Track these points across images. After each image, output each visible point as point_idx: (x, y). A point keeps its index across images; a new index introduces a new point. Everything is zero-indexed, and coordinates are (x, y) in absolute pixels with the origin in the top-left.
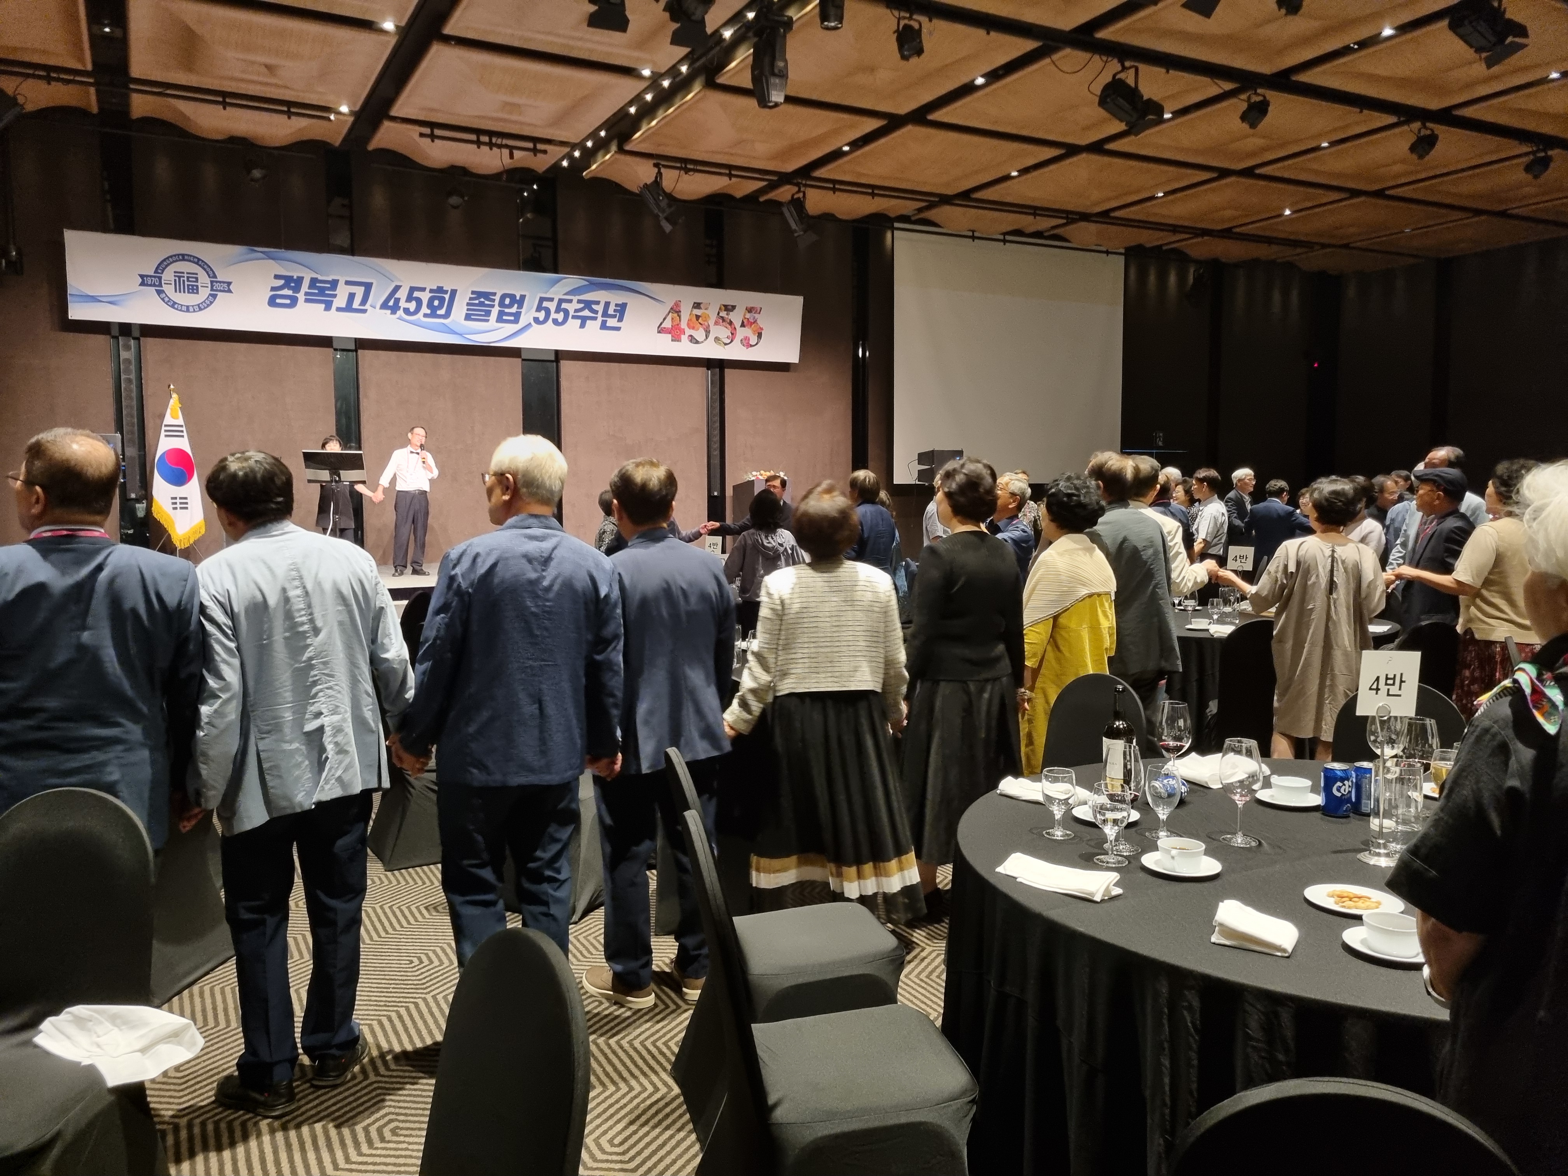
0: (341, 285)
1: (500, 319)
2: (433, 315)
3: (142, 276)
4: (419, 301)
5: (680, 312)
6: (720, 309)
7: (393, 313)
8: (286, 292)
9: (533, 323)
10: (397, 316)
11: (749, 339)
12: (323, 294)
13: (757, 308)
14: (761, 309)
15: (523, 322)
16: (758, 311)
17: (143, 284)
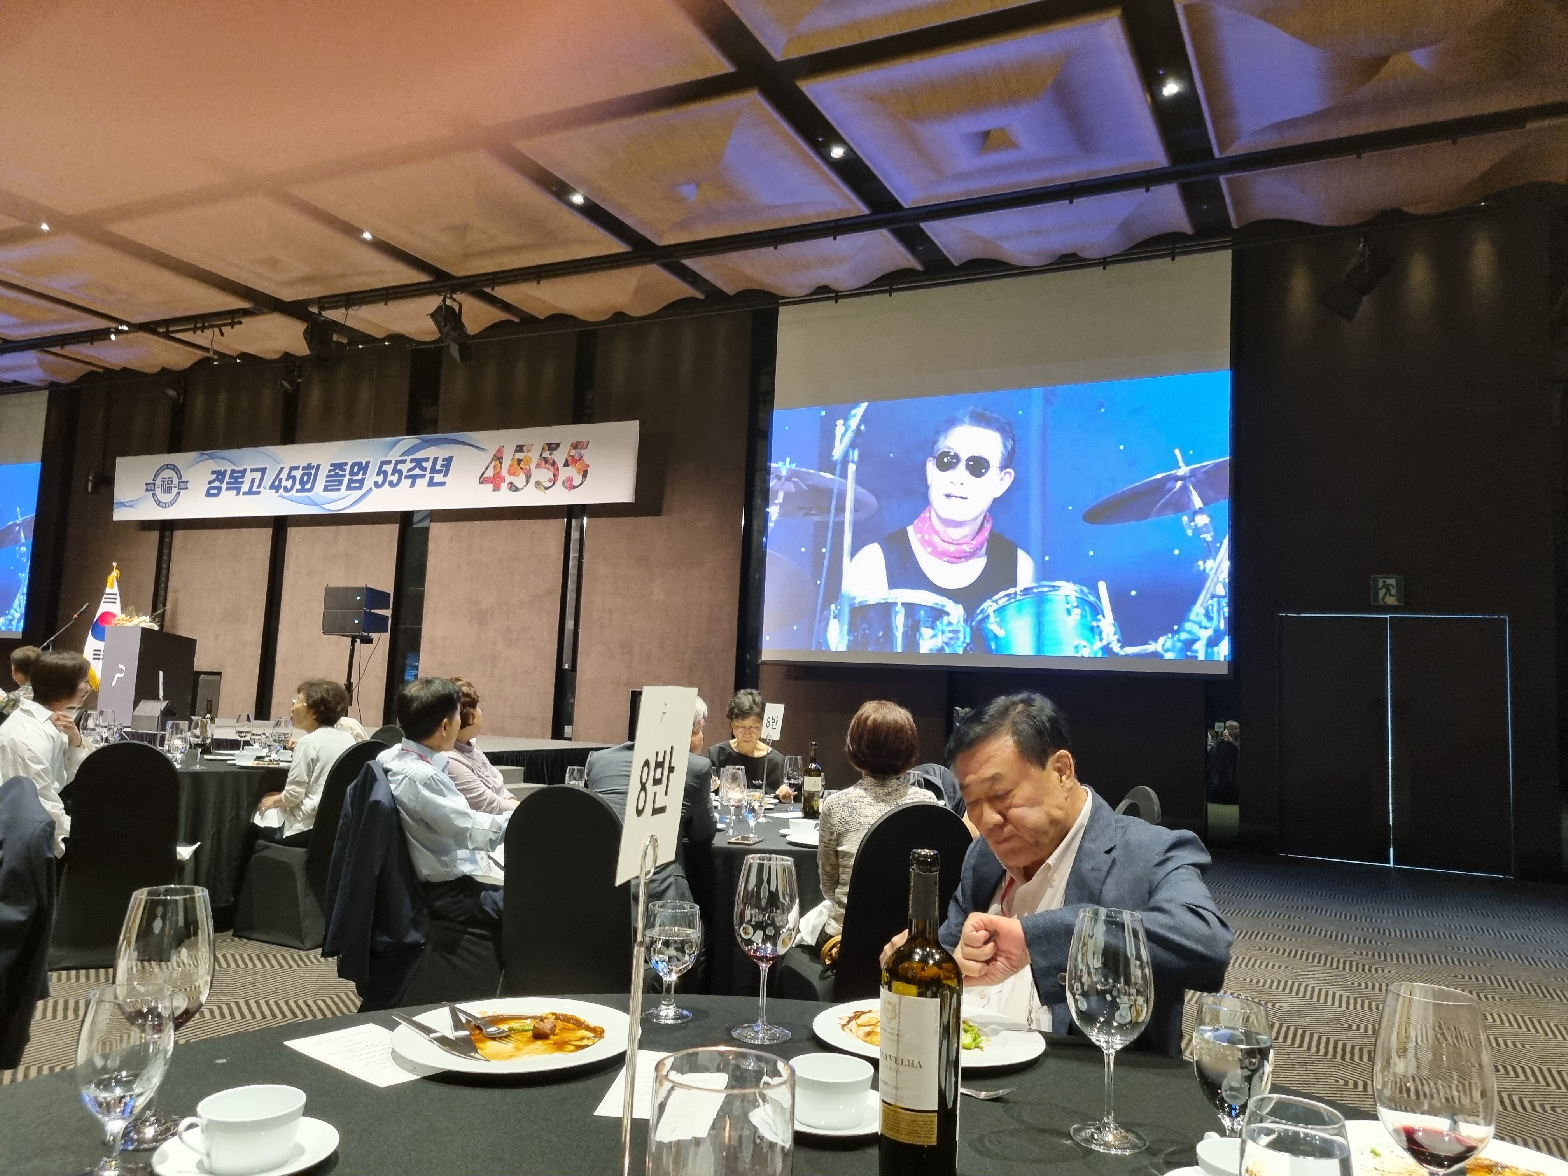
0: (248, 472)
1: (349, 488)
2: (303, 490)
3: (147, 484)
4: (294, 478)
5: (502, 458)
6: (543, 449)
7: (277, 492)
8: (217, 484)
9: (373, 488)
10: (279, 494)
11: (572, 480)
12: (236, 482)
13: (583, 442)
14: (588, 443)
15: (366, 488)
16: (585, 445)
17: (147, 490)
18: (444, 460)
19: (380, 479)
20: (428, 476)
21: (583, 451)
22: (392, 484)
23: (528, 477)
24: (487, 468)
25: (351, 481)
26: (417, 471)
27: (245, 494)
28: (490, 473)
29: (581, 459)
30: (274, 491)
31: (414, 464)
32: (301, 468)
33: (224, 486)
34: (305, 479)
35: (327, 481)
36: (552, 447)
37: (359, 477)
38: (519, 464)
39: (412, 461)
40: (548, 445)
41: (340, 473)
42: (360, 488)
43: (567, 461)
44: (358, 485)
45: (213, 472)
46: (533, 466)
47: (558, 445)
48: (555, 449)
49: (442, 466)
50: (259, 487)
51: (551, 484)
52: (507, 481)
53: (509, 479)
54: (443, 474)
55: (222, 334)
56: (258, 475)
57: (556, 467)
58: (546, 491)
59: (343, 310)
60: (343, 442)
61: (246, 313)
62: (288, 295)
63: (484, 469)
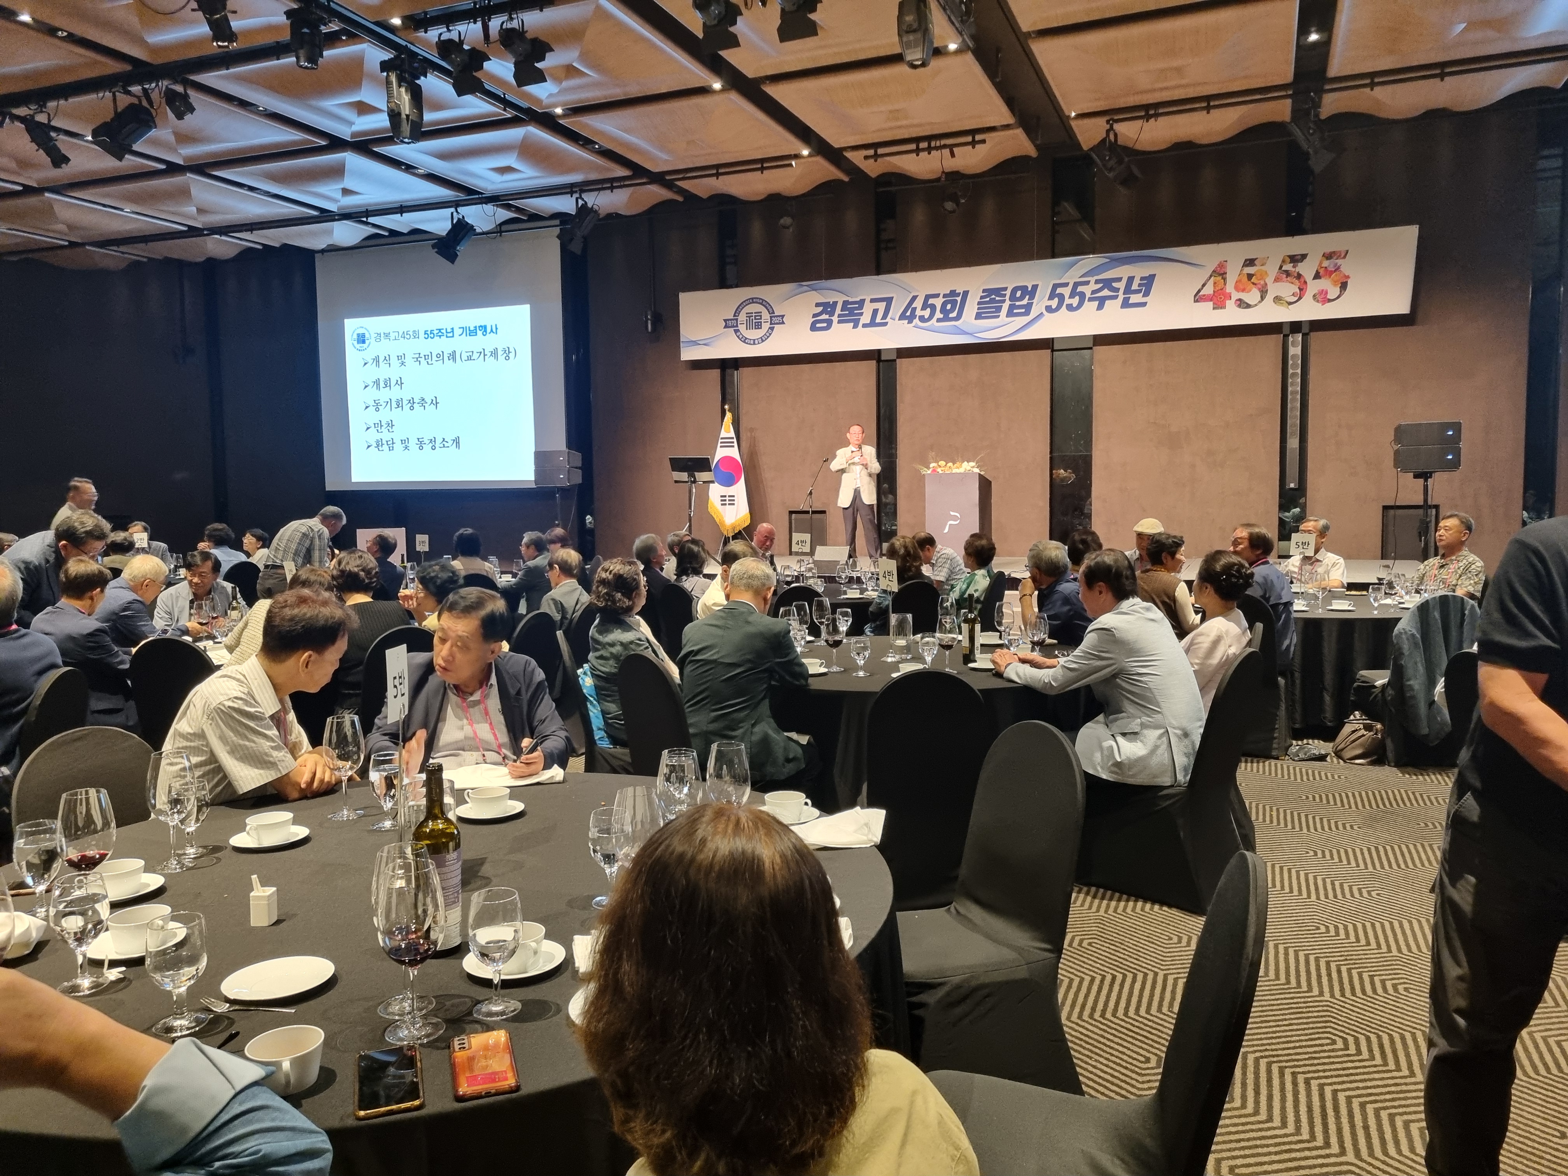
0: (867, 302)
1: (1010, 314)
2: (946, 318)
3: (725, 321)
4: (933, 308)
5: (1225, 273)
6: (1283, 261)
7: (910, 322)
8: (825, 317)
9: (1045, 312)
10: (912, 324)
11: (1327, 293)
12: (851, 312)
13: (1340, 252)
14: (1347, 252)
15: (1034, 313)
16: (1343, 255)
17: (726, 327)
18: (1142, 279)
19: (1054, 303)
20: (1121, 296)
21: (1339, 262)
22: (1070, 308)
23: (1263, 293)
24: (1204, 285)
25: (1012, 307)
26: (1106, 292)
27: (864, 326)
28: (1209, 290)
29: (1338, 269)
30: (905, 322)
31: (1100, 285)
32: (941, 296)
33: (835, 319)
34: (949, 307)
35: (978, 309)
36: (1295, 259)
37: (1025, 302)
38: (1250, 279)
39: (1097, 282)
40: (1291, 257)
41: (997, 298)
42: (1027, 313)
43: (1317, 273)
44: (1023, 310)
45: (817, 305)
46: (1269, 280)
47: (1304, 257)
48: (1301, 261)
49: (1140, 285)
50: (884, 317)
51: (1297, 298)
52: (1234, 298)
54: (1142, 294)
56: (882, 306)
57: (1302, 280)
58: (1290, 306)
60: (998, 266)
63: (1200, 287)
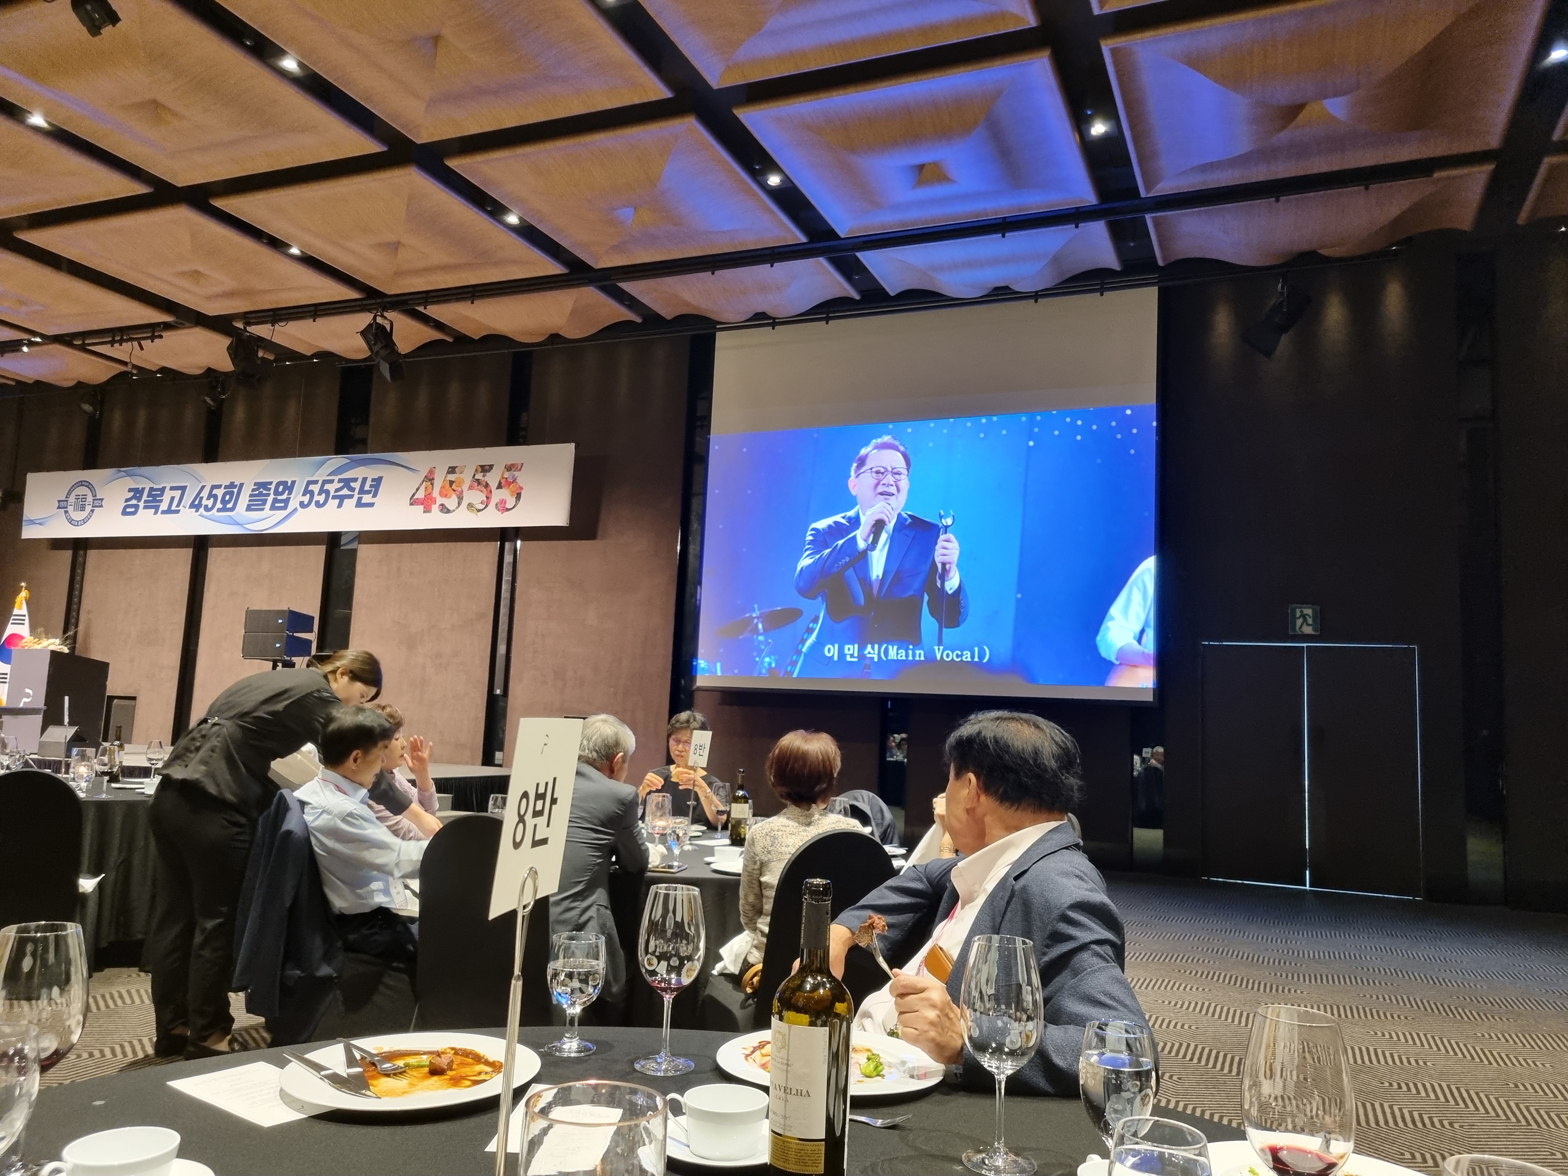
0: (167, 490)
1: (273, 508)
2: (224, 509)
3: (59, 501)
4: (215, 497)
5: (433, 479)
6: (476, 470)
7: (197, 511)
8: (134, 502)
9: (299, 508)
10: (199, 513)
11: (505, 503)
12: (155, 501)
13: (517, 464)
14: (522, 464)
15: (290, 508)
16: (519, 467)
17: (59, 507)
18: (373, 480)
19: (306, 499)
20: (356, 496)
21: (516, 474)
22: (318, 505)
23: (460, 498)
24: (417, 490)
25: (275, 501)
26: (345, 492)
27: (163, 512)
28: (421, 495)
29: (514, 481)
30: (194, 510)
31: (342, 484)
32: (223, 487)
33: (142, 504)
34: (227, 497)
35: (250, 501)
36: (485, 469)
37: (284, 497)
38: (451, 486)
39: (340, 481)
40: (482, 467)
41: (264, 492)
42: (285, 508)
43: (500, 483)
44: (283, 505)
45: (130, 490)
46: (465, 487)
47: (491, 467)
48: (489, 471)
49: (371, 486)
50: (178, 505)
51: (484, 506)
52: (438, 503)
53: (440, 500)
54: (371, 495)
55: (142, 348)
56: (177, 494)
57: (489, 489)
58: (478, 513)
59: (269, 326)
60: (266, 462)
61: (167, 326)
62: (212, 309)
63: (414, 491)
